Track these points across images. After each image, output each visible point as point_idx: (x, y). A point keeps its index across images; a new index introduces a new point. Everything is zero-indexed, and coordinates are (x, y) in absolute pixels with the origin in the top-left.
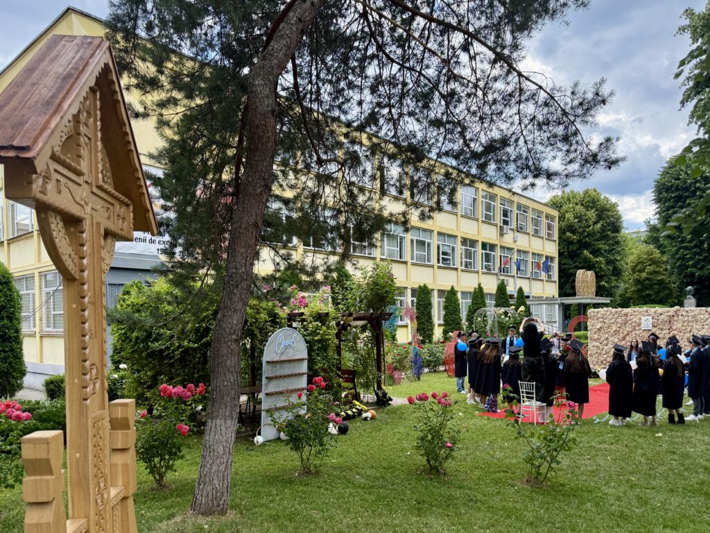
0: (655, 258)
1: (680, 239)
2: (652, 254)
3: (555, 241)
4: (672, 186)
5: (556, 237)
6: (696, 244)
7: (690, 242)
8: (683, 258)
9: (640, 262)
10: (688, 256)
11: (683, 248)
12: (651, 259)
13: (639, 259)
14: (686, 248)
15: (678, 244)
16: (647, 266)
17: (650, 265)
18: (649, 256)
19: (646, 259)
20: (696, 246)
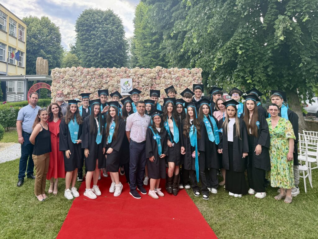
0: (76, 60)
4: (84, 24)
5: (25, 40)
6: (95, 54)
8: (89, 61)
9: (69, 62)
11: (89, 55)
15: (87, 53)
16: (72, 64)
19: (71, 60)
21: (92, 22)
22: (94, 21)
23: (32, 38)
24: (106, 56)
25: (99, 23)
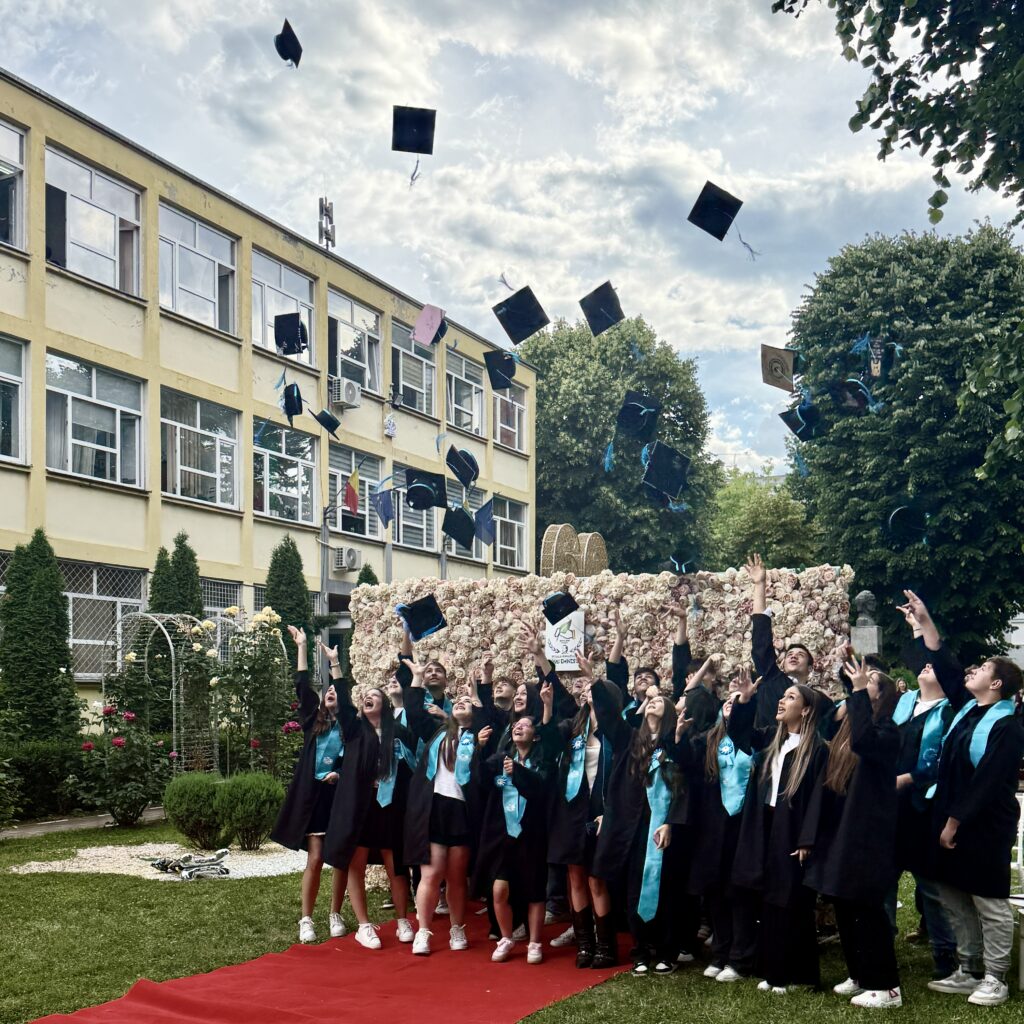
0: (792, 522)
1: (850, 473)
2: (786, 514)
3: (525, 458)
4: (835, 325)
5: (528, 445)
6: (890, 482)
7: (874, 477)
8: (856, 520)
9: (758, 534)
10: (869, 516)
11: (857, 493)
12: (783, 525)
13: (754, 526)
14: (864, 494)
15: (845, 484)
16: (771, 543)
17: (779, 543)
18: (779, 517)
19: (769, 525)
20: (889, 489)
21: (877, 314)
22: (888, 304)
23: (562, 434)
24: (951, 487)
25: (917, 313)
